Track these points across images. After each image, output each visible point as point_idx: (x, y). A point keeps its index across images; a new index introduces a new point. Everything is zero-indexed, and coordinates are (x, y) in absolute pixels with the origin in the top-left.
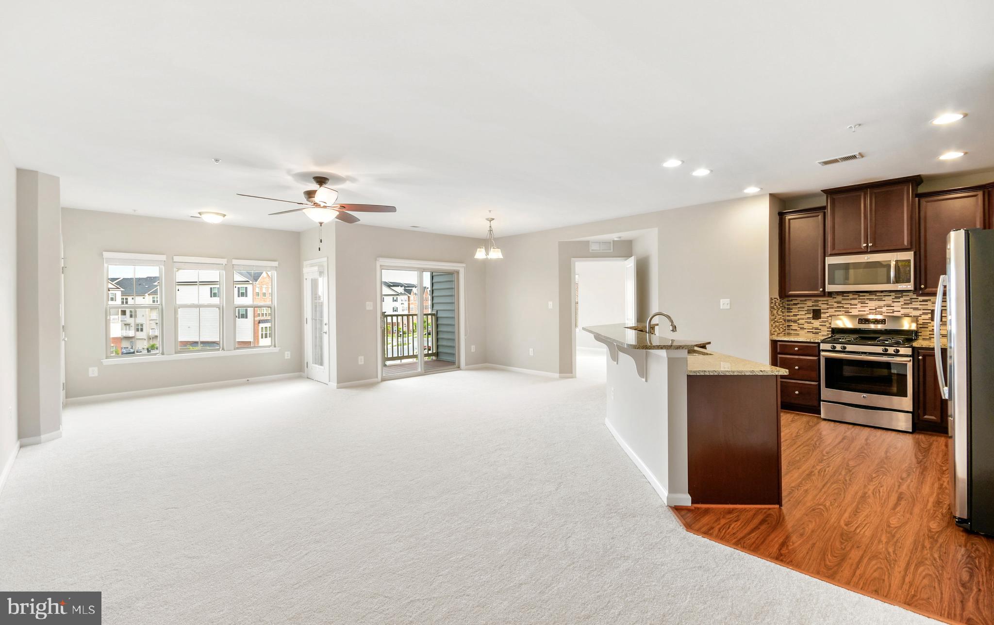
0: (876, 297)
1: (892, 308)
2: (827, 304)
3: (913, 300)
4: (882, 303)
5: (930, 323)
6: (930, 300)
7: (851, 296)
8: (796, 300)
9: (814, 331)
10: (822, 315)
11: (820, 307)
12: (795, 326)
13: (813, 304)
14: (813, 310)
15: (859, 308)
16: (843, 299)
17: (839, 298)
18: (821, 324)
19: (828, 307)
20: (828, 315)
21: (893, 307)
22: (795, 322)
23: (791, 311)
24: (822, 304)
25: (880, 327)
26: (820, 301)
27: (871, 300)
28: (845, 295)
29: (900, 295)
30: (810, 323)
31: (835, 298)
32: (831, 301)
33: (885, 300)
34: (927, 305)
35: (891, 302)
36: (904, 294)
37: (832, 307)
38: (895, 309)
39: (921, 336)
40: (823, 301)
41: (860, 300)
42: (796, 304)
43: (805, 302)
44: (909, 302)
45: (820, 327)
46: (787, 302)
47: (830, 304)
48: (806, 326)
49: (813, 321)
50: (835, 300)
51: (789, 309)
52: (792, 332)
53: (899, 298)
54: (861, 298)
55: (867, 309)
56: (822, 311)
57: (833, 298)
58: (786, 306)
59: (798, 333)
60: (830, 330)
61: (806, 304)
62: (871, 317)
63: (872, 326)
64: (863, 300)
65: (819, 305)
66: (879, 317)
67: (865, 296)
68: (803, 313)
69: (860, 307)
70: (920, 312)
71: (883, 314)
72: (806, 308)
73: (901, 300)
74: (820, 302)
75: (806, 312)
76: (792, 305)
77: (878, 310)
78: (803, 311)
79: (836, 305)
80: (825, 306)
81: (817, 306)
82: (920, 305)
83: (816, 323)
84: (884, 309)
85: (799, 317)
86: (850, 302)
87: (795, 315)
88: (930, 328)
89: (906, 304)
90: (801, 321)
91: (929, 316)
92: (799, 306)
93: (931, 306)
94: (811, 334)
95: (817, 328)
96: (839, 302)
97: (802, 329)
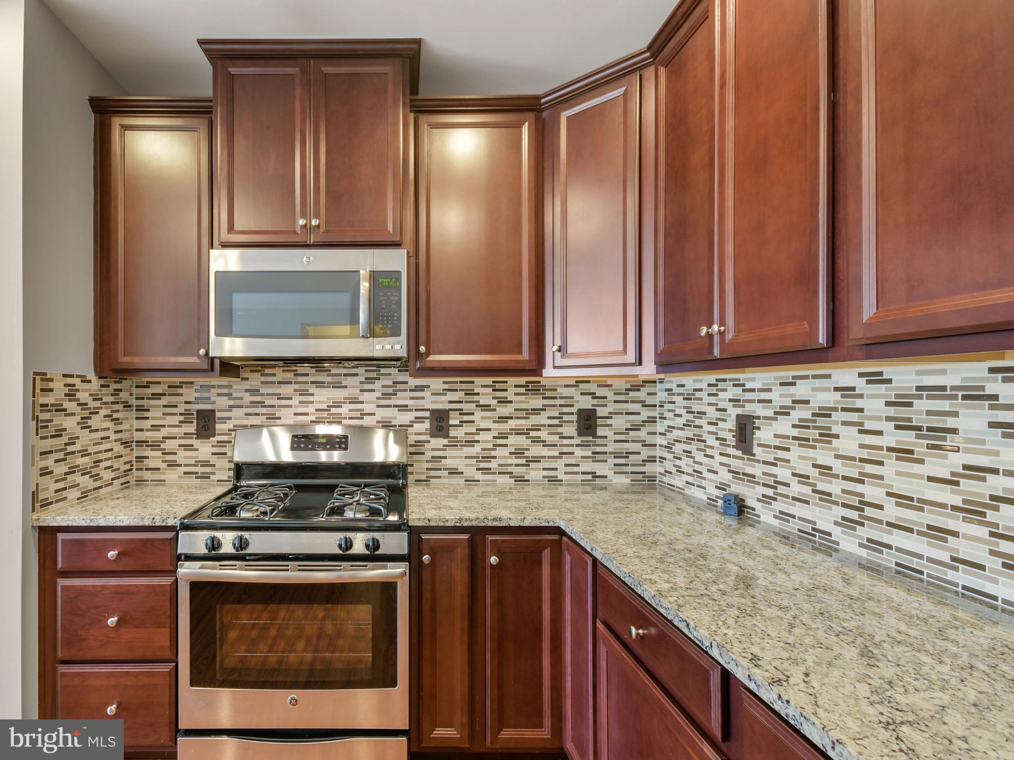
0: (330, 379)
1: (360, 406)
2: (229, 395)
3: (399, 387)
4: (340, 394)
5: (429, 442)
6: (428, 386)
7: (280, 374)
8: (159, 383)
9: (200, 470)
10: (218, 426)
11: (214, 403)
12: (154, 458)
13: (198, 395)
14: (198, 411)
15: (296, 406)
16: (262, 383)
17: (255, 380)
18: (215, 450)
19: (231, 403)
20: (229, 425)
21: (362, 402)
22: (155, 446)
23: (146, 414)
24: (219, 395)
25: (336, 457)
26: (214, 387)
27: (319, 384)
28: (267, 371)
29: (374, 375)
30: (189, 447)
31: (247, 379)
32: (238, 387)
33: (345, 387)
34: (423, 398)
35: (357, 391)
37: (239, 402)
38: (368, 408)
39: (412, 473)
40: (220, 387)
41: (297, 387)
42: (157, 396)
43: (179, 391)
44: (390, 390)
45: (214, 460)
46: (135, 391)
47: (234, 395)
48: (182, 456)
49: (196, 443)
50: (247, 385)
51: (140, 409)
52: (148, 475)
53: (369, 380)
54: (300, 379)
55: (311, 409)
56: (218, 415)
57: (244, 379)
58: (135, 403)
59: (162, 477)
60: (232, 466)
61: (181, 395)
62: (321, 430)
63: (323, 456)
64: (304, 387)
65: (213, 399)
66: (336, 430)
67: (307, 375)
68: (175, 420)
69: (297, 403)
70: (411, 416)
71: (344, 421)
72: (181, 409)
73: (377, 385)
74: (212, 390)
75: (182, 418)
76: (148, 399)
77: (333, 410)
78: (175, 414)
79: (248, 398)
80: (223, 402)
81: (207, 400)
82: (411, 398)
83: (205, 449)
84: (345, 410)
85: (165, 432)
86: (278, 391)
87: (156, 428)
88: (429, 454)
89: (386, 396)
90: (170, 445)
91: (427, 425)
92: (164, 401)
93: (431, 402)
94: (193, 481)
95: (206, 464)
96: (254, 392)
97: (173, 465)
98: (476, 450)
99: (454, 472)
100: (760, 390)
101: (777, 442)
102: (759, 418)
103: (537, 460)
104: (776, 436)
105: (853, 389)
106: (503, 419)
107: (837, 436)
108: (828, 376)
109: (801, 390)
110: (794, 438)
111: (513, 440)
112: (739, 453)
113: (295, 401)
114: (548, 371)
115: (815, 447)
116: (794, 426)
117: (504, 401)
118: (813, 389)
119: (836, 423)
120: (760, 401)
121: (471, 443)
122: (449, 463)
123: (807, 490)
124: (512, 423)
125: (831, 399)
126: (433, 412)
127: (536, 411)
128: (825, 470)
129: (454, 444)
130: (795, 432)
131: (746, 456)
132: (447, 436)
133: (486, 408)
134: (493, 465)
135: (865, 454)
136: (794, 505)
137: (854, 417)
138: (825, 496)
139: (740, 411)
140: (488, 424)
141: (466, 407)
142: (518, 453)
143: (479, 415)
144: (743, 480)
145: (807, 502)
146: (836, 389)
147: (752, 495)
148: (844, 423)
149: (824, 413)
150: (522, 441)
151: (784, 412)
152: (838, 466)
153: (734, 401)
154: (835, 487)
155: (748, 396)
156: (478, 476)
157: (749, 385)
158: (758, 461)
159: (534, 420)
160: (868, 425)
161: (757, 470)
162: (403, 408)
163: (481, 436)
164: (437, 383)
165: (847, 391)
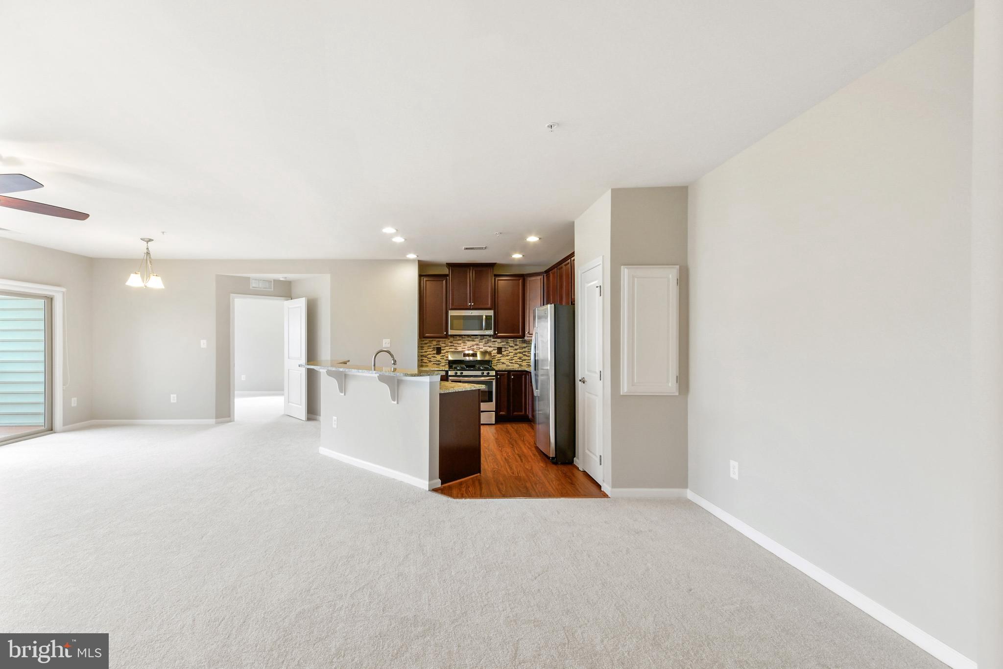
0: (471, 339)
2: (445, 343)
3: (490, 342)
4: (474, 343)
5: (497, 355)
6: (497, 341)
7: (458, 338)
8: (428, 340)
9: (437, 363)
10: (442, 351)
11: (441, 345)
12: (425, 360)
13: (436, 343)
14: (437, 348)
16: (453, 340)
17: (451, 339)
18: (441, 357)
20: (445, 351)
21: (480, 345)
22: (426, 357)
23: (424, 348)
25: (471, 358)
27: (469, 340)
28: (455, 337)
29: (483, 339)
30: (434, 357)
32: (447, 341)
33: (475, 341)
34: (495, 344)
35: (478, 343)
36: (485, 337)
37: (447, 345)
38: (481, 347)
39: (493, 363)
41: (462, 341)
42: (426, 344)
44: (487, 342)
45: (441, 360)
46: (421, 342)
48: (432, 359)
49: (436, 356)
50: (449, 341)
51: (422, 347)
52: (424, 364)
53: (481, 339)
54: (463, 339)
55: (466, 347)
56: (442, 348)
57: (448, 339)
58: (421, 345)
59: (427, 365)
60: (447, 361)
61: (433, 343)
62: (467, 352)
63: (467, 358)
64: (464, 341)
66: (471, 352)
67: (465, 338)
68: (431, 350)
70: (492, 349)
71: (474, 350)
72: (433, 347)
73: (483, 341)
74: (441, 342)
75: (433, 349)
76: (424, 344)
77: (472, 347)
78: (431, 348)
79: (450, 344)
80: (444, 345)
81: (439, 345)
82: (493, 344)
83: (438, 357)
84: (475, 347)
85: (428, 353)
86: (457, 342)
87: (426, 352)
88: (497, 359)
89: (486, 344)
90: (429, 356)
91: (496, 351)
92: (428, 345)
93: (497, 345)
94: (435, 365)
95: (439, 361)
96: (451, 342)
97: (430, 361)
98: (509, 357)
99: (503, 363)
103: (525, 360)
106: (516, 349)
111: (518, 355)
113: (462, 345)
114: (526, 338)
117: (516, 345)
121: (508, 356)
122: (502, 361)
124: (518, 351)
126: (498, 348)
127: (525, 347)
129: (503, 356)
132: (501, 354)
133: (512, 347)
134: (513, 361)
140: (513, 351)
141: (506, 346)
142: (520, 358)
143: (510, 348)
150: (521, 355)
156: (510, 364)
159: (524, 350)
162: (490, 347)
163: (511, 354)
164: (499, 340)
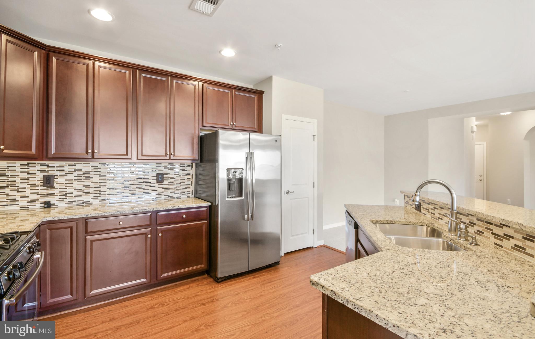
100: (57, 167)
101: (67, 182)
102: (57, 175)
104: (66, 180)
105: (98, 167)
107: (92, 178)
108: (89, 164)
109: (78, 167)
110: (75, 180)
112: (45, 188)
115: (84, 181)
116: (75, 177)
118: (83, 167)
119: (92, 175)
120: (57, 170)
123: (81, 193)
125: (90, 169)
128: (88, 187)
130: (76, 178)
131: (49, 188)
135: (101, 181)
136: (75, 198)
137: (98, 173)
138: (88, 193)
139: (46, 174)
144: (48, 196)
145: (81, 196)
146: (92, 167)
147: (53, 200)
148: (94, 175)
149: (88, 172)
151: (71, 173)
152: (92, 185)
153: (42, 171)
154: (91, 190)
155: (50, 169)
157: (50, 165)
158: (57, 189)
160: (102, 175)
161: (56, 192)
165: (96, 167)
